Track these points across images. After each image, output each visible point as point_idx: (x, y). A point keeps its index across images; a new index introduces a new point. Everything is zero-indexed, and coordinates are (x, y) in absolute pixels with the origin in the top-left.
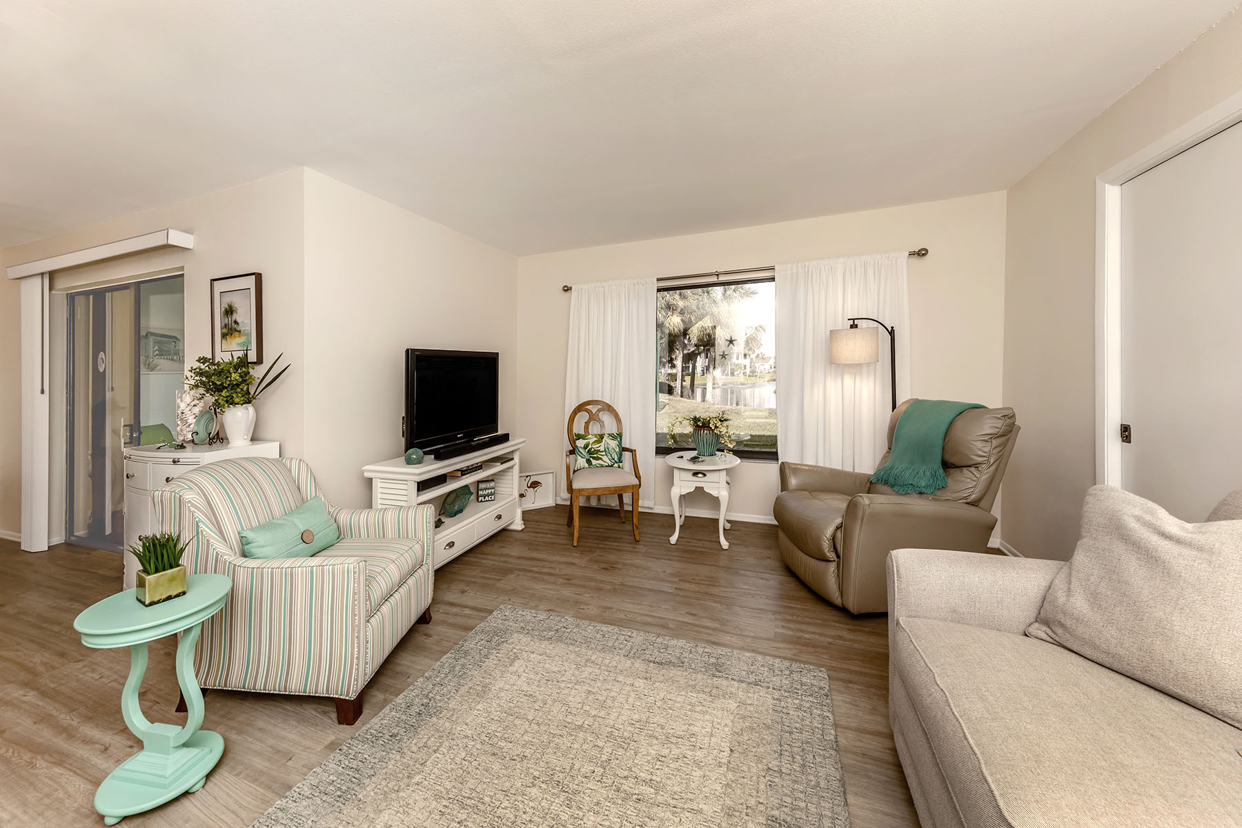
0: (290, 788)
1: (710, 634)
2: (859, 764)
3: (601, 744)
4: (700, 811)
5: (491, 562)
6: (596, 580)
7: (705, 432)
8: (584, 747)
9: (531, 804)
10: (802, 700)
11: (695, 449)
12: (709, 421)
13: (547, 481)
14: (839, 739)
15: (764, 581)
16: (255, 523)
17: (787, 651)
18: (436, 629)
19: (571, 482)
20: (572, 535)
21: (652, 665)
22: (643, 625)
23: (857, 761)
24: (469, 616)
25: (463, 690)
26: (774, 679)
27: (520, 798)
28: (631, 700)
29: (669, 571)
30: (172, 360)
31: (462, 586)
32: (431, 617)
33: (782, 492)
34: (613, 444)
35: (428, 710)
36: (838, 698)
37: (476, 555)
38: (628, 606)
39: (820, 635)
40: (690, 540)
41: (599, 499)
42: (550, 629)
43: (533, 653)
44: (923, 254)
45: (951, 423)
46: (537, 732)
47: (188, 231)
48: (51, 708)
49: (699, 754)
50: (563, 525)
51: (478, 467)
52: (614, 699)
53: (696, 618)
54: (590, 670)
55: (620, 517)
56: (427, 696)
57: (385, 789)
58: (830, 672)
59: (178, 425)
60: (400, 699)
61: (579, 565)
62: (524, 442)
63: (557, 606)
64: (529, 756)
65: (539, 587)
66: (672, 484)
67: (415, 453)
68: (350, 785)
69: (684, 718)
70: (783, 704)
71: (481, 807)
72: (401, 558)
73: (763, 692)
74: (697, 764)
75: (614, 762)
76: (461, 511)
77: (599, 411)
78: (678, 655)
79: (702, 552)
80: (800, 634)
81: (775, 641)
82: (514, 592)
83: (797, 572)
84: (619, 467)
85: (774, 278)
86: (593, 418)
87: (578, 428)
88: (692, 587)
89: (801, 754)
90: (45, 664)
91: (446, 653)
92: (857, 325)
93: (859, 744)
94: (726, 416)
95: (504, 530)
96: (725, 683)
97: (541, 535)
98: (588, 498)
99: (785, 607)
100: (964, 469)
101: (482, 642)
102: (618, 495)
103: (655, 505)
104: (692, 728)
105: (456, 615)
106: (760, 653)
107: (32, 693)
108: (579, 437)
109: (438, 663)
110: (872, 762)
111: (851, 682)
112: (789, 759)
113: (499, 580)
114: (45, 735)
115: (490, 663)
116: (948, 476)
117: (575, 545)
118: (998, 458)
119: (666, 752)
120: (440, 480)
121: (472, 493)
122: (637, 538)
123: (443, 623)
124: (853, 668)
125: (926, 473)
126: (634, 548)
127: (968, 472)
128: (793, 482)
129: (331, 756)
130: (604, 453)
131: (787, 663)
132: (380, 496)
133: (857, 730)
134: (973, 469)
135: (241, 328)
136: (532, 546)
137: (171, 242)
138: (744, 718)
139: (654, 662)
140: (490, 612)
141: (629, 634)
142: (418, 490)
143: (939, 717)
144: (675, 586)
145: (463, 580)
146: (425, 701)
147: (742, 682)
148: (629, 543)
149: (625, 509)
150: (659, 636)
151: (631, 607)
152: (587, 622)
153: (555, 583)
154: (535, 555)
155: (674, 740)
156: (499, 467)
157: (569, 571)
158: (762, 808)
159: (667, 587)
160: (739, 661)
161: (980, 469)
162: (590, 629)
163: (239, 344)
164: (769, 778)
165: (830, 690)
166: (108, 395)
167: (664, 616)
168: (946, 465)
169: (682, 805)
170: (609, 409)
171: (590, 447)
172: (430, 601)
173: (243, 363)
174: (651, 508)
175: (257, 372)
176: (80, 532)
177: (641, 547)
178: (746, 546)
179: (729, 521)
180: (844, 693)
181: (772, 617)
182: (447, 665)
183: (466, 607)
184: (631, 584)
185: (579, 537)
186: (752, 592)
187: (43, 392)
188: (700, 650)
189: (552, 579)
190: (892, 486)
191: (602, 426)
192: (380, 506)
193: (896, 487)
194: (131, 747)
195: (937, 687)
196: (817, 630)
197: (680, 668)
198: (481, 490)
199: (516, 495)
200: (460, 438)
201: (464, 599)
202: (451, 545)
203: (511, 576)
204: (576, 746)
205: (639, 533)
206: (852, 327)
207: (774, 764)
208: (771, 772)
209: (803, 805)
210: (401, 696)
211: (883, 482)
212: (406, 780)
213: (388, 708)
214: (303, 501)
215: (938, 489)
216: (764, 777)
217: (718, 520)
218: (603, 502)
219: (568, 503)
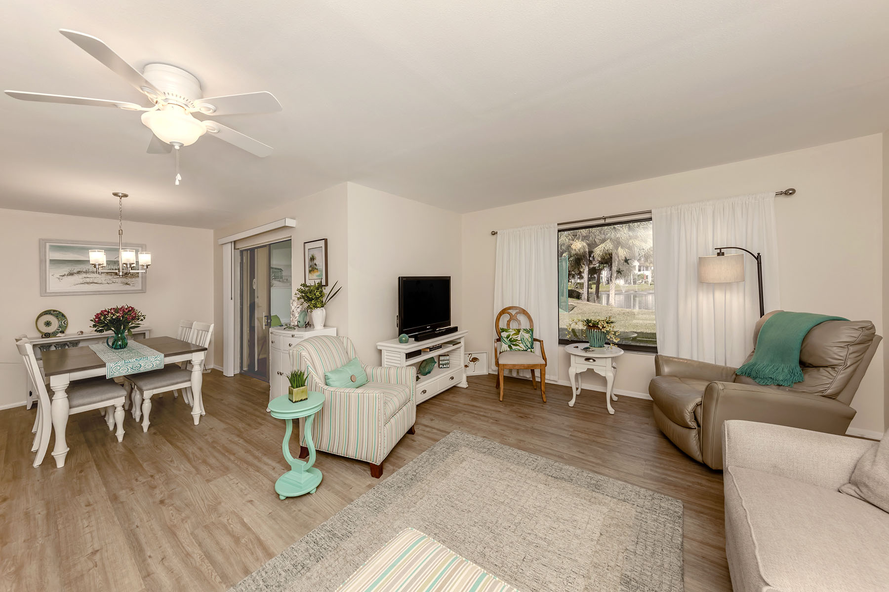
0: (353, 501)
1: (593, 466)
2: (698, 562)
3: (515, 514)
4: (576, 561)
5: (448, 405)
6: (514, 423)
7: (595, 330)
8: (504, 513)
9: (473, 534)
10: (659, 516)
11: (588, 342)
12: (598, 322)
13: (483, 358)
14: (684, 544)
15: (641, 439)
16: (330, 370)
17: (652, 485)
18: (418, 438)
19: (498, 359)
20: (499, 394)
21: (550, 477)
22: (546, 454)
23: (697, 560)
24: (436, 434)
25: (434, 471)
26: (639, 500)
27: (467, 530)
28: (535, 494)
29: (566, 423)
30: (280, 281)
31: (431, 417)
32: (415, 431)
33: (657, 376)
34: (527, 336)
35: (415, 478)
36: (688, 521)
37: (438, 400)
38: (536, 441)
39: (682, 479)
40: (584, 406)
41: (518, 373)
42: (484, 447)
43: (474, 459)
44: (790, 194)
45: (809, 332)
46: (476, 500)
47: (293, 218)
48: (250, 448)
49: (578, 532)
50: (494, 387)
51: (439, 347)
52: (524, 492)
53: (584, 455)
54: (509, 474)
55: (533, 385)
56: (415, 472)
57: (397, 511)
58: (685, 504)
59: (291, 317)
60: (401, 470)
61: (504, 413)
62: (467, 332)
63: (489, 435)
64: (472, 511)
65: (478, 423)
66: (570, 366)
67: (404, 336)
68: (380, 505)
69: (570, 510)
70: (643, 516)
71: (446, 529)
72: (399, 395)
73: (629, 506)
74: (577, 536)
75: (522, 525)
76: (429, 372)
77: (517, 313)
78: (569, 475)
79: (593, 415)
80: (663, 476)
81: (642, 477)
82: (461, 424)
83: (667, 435)
84: (532, 352)
85: (651, 218)
86: (512, 318)
87: (503, 324)
88: (583, 436)
89: (653, 546)
90: (244, 428)
91: (424, 451)
92: (723, 253)
93: (701, 551)
94: (612, 320)
95: (455, 387)
96: (601, 496)
97: (478, 392)
98: (511, 371)
99: (655, 457)
100: (821, 369)
101: (444, 449)
102: (531, 370)
103: (558, 379)
104: (574, 516)
105: (428, 432)
106: (630, 483)
107: (242, 440)
108: (503, 330)
109: (420, 456)
110: (709, 563)
111: (702, 513)
112: (643, 547)
113: (454, 416)
114: (250, 458)
115: (449, 460)
116: (805, 374)
117: (501, 400)
118: (855, 361)
119: (556, 526)
120: (418, 353)
121: (436, 362)
122: (545, 400)
123: (422, 435)
124: (705, 505)
125: (785, 370)
126: (542, 406)
127: (824, 371)
128: (666, 370)
129: (370, 491)
130: (520, 342)
131: (651, 493)
132: (386, 360)
133: (701, 542)
134: (829, 369)
135: (318, 267)
136: (472, 398)
137: (287, 225)
138: (612, 518)
139: (552, 476)
140: (448, 433)
141: (536, 458)
142: (406, 358)
143: (739, 525)
144: (570, 433)
145: (432, 414)
146: (414, 473)
147: (614, 498)
148: (539, 403)
149: (536, 380)
150: (556, 461)
151: (539, 443)
152: (508, 447)
153: (487, 421)
154: (475, 403)
155: (562, 521)
156: (451, 348)
157: (497, 415)
158: (618, 568)
159: (565, 434)
160: (614, 486)
161: (836, 369)
162: (510, 451)
163: (317, 276)
164: (626, 554)
165: (683, 514)
166: (256, 300)
167: (561, 451)
168: (804, 365)
169: (565, 555)
170: (524, 312)
171: (511, 337)
172: (414, 423)
173: (320, 286)
174: (556, 381)
175: (326, 291)
176: (245, 369)
177: (548, 406)
178: (629, 414)
179: (616, 395)
180: (695, 519)
181: (644, 462)
182: (425, 457)
183: (434, 428)
184: (537, 428)
185: (503, 396)
186: (629, 444)
187: (232, 299)
188: (585, 475)
189: (486, 419)
190: (754, 378)
191: (520, 324)
192: (386, 366)
193: (757, 379)
194: (284, 470)
195: (742, 508)
196: (680, 476)
197: (570, 483)
198: (441, 361)
199: (463, 366)
200: (429, 329)
201: (432, 424)
202: (424, 392)
203: (461, 415)
204: (499, 512)
205: (546, 397)
206: (718, 254)
207: (631, 548)
208: (628, 551)
209: (649, 574)
210: (402, 469)
211: (747, 374)
212: (407, 509)
213: (395, 473)
214: (350, 361)
215: (794, 383)
216: (623, 553)
217: (606, 393)
218: (521, 374)
219: (497, 374)
